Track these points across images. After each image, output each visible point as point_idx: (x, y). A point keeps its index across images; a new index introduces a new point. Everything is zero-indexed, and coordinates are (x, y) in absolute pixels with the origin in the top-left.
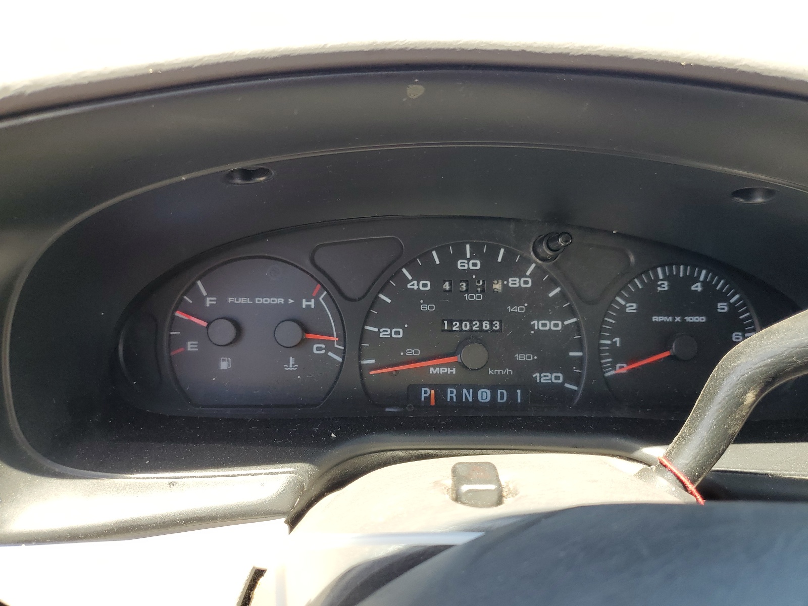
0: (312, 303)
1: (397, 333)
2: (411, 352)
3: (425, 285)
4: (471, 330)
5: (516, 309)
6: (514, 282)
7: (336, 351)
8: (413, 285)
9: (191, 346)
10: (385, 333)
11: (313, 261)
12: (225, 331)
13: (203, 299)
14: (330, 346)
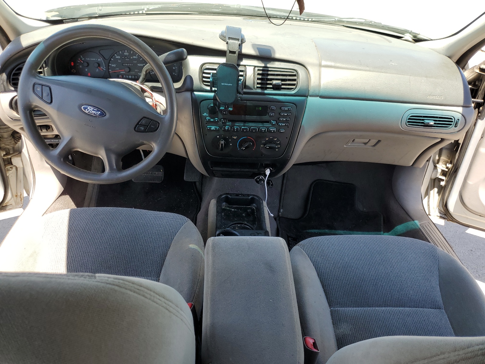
0: (100, 60)
1: (114, 65)
2: (117, 69)
3: (119, 57)
4: (128, 65)
5: (135, 62)
6: (134, 57)
7: (104, 68)
8: (117, 57)
9: (81, 67)
10: (113, 65)
11: (100, 53)
12: (86, 64)
13: (82, 58)
14: (103, 68)
